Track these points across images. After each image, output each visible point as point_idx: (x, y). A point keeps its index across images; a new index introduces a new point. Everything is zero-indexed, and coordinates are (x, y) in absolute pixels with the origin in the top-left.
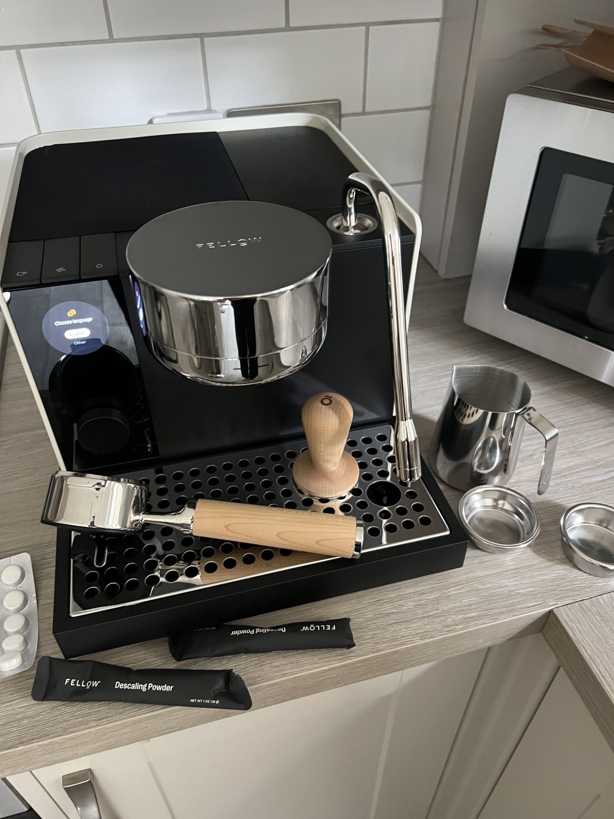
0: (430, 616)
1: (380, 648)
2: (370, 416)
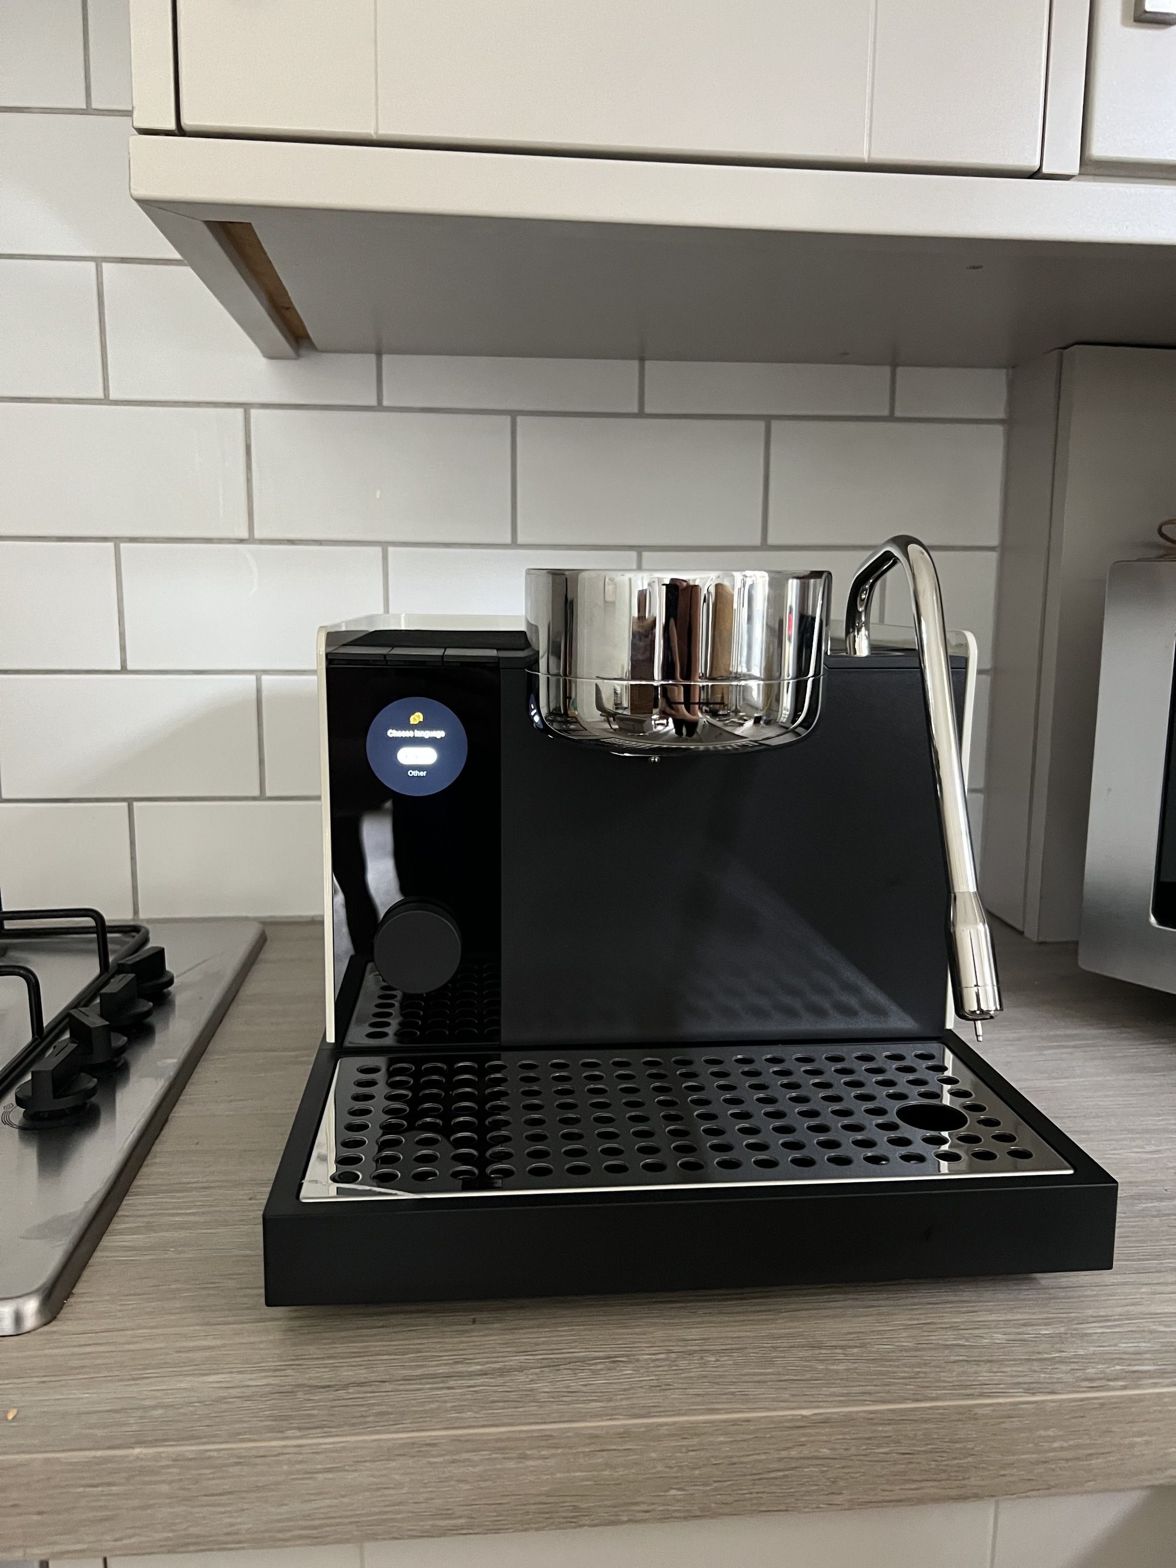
0: (1046, 1359)
1: (931, 1395)
2: (901, 1021)
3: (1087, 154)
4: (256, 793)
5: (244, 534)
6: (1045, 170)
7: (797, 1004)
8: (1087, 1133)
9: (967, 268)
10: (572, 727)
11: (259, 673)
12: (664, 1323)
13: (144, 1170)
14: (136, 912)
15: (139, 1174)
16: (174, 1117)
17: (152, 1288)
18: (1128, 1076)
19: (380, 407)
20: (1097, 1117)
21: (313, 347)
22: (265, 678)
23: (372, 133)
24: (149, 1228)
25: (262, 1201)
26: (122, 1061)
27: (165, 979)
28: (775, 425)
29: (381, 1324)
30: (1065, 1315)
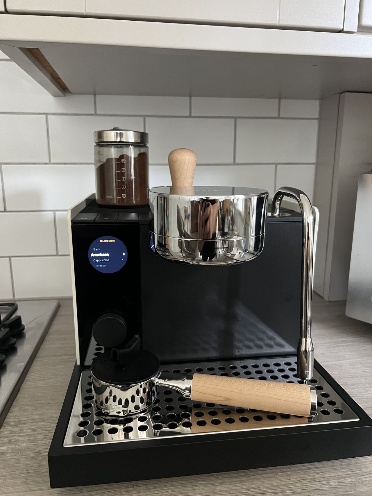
2: (289, 349)
3: (360, 24)
4: (55, 253)
5: (47, 161)
6: (345, 30)
7: (251, 344)
8: (354, 385)
9: (312, 66)
10: (167, 254)
11: (54, 211)
12: (206, 484)
13: (9, 414)
14: (14, 296)
15: (7, 416)
16: (23, 388)
17: (9, 473)
18: (365, 359)
19: (95, 114)
20: (357, 377)
21: (70, 92)
22: (57, 213)
23: (84, 12)
24: (10, 443)
25: (54, 428)
26: (4, 364)
27: (22, 328)
28: (238, 120)
29: (97, 489)
30: (354, 472)
